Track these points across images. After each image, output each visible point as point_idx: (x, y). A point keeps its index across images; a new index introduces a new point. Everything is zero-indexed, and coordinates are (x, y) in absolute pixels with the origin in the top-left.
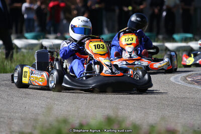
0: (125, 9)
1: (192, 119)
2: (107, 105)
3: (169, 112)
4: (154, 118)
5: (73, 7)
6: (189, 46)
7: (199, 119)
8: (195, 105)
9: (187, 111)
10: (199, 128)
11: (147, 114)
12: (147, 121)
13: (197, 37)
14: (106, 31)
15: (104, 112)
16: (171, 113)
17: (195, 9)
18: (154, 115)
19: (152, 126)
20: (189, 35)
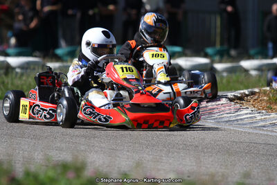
0: (91, 12)
1: (180, 164)
2: (63, 145)
3: (149, 155)
4: (127, 163)
5: (16, 10)
6: (177, 64)
7: (190, 164)
8: (185, 144)
9: (173, 153)
10: (189, 177)
11: (119, 157)
12: (118, 168)
13: (188, 52)
14: (63, 43)
15: (59, 155)
16: (151, 156)
17: (185, 13)
18: (128, 159)
19: (126, 174)
20: (178, 49)
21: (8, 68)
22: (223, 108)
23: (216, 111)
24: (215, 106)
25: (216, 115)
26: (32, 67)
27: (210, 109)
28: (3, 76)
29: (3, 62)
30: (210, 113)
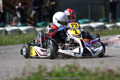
21: (20, 32)
22: (118, 42)
23: (114, 43)
24: (114, 41)
25: (115, 44)
26: (31, 30)
27: (112, 42)
28: (18, 35)
29: (18, 29)
30: (112, 44)
